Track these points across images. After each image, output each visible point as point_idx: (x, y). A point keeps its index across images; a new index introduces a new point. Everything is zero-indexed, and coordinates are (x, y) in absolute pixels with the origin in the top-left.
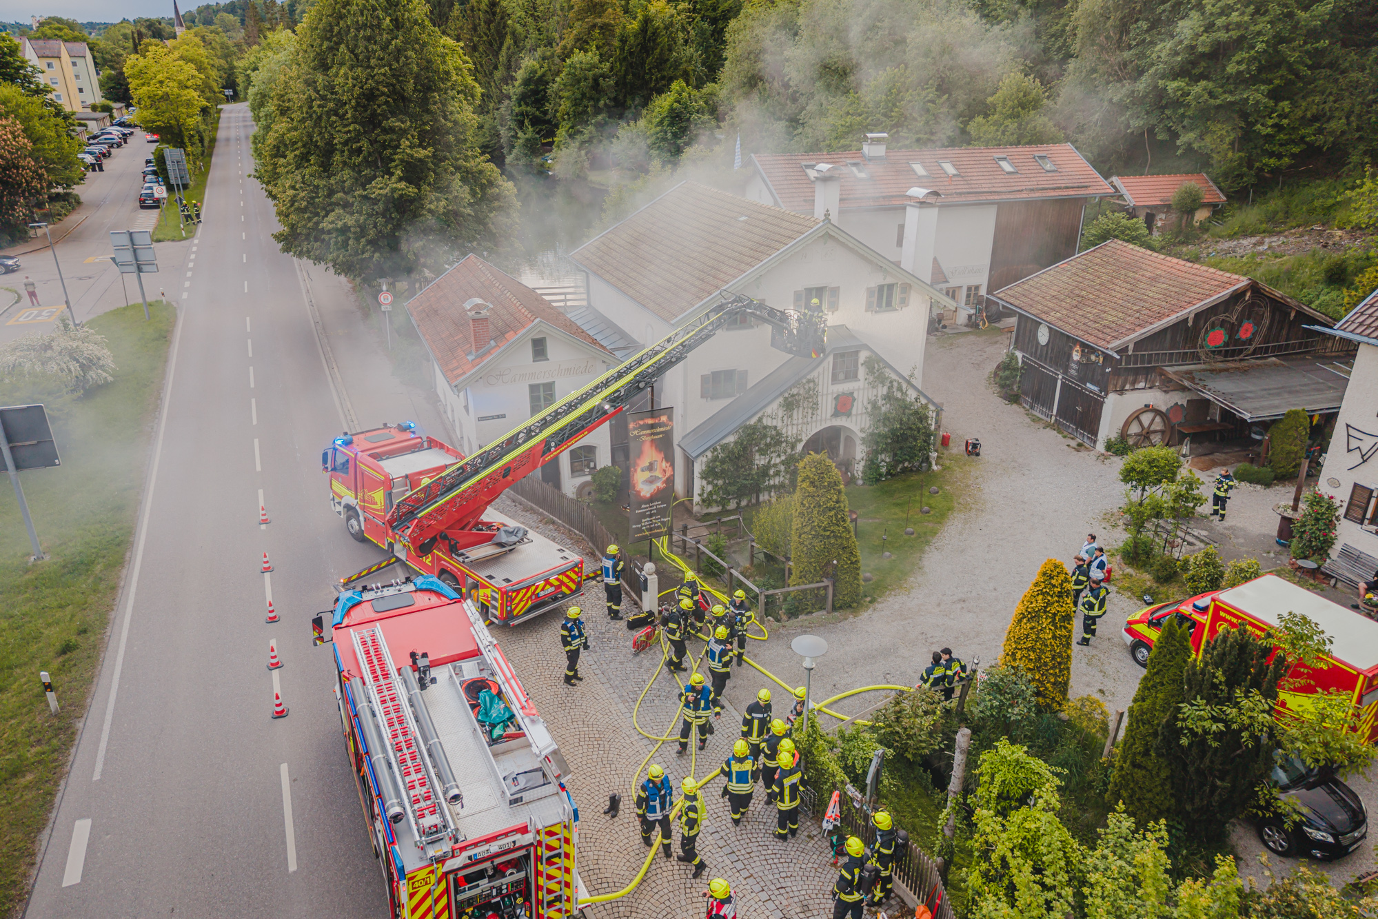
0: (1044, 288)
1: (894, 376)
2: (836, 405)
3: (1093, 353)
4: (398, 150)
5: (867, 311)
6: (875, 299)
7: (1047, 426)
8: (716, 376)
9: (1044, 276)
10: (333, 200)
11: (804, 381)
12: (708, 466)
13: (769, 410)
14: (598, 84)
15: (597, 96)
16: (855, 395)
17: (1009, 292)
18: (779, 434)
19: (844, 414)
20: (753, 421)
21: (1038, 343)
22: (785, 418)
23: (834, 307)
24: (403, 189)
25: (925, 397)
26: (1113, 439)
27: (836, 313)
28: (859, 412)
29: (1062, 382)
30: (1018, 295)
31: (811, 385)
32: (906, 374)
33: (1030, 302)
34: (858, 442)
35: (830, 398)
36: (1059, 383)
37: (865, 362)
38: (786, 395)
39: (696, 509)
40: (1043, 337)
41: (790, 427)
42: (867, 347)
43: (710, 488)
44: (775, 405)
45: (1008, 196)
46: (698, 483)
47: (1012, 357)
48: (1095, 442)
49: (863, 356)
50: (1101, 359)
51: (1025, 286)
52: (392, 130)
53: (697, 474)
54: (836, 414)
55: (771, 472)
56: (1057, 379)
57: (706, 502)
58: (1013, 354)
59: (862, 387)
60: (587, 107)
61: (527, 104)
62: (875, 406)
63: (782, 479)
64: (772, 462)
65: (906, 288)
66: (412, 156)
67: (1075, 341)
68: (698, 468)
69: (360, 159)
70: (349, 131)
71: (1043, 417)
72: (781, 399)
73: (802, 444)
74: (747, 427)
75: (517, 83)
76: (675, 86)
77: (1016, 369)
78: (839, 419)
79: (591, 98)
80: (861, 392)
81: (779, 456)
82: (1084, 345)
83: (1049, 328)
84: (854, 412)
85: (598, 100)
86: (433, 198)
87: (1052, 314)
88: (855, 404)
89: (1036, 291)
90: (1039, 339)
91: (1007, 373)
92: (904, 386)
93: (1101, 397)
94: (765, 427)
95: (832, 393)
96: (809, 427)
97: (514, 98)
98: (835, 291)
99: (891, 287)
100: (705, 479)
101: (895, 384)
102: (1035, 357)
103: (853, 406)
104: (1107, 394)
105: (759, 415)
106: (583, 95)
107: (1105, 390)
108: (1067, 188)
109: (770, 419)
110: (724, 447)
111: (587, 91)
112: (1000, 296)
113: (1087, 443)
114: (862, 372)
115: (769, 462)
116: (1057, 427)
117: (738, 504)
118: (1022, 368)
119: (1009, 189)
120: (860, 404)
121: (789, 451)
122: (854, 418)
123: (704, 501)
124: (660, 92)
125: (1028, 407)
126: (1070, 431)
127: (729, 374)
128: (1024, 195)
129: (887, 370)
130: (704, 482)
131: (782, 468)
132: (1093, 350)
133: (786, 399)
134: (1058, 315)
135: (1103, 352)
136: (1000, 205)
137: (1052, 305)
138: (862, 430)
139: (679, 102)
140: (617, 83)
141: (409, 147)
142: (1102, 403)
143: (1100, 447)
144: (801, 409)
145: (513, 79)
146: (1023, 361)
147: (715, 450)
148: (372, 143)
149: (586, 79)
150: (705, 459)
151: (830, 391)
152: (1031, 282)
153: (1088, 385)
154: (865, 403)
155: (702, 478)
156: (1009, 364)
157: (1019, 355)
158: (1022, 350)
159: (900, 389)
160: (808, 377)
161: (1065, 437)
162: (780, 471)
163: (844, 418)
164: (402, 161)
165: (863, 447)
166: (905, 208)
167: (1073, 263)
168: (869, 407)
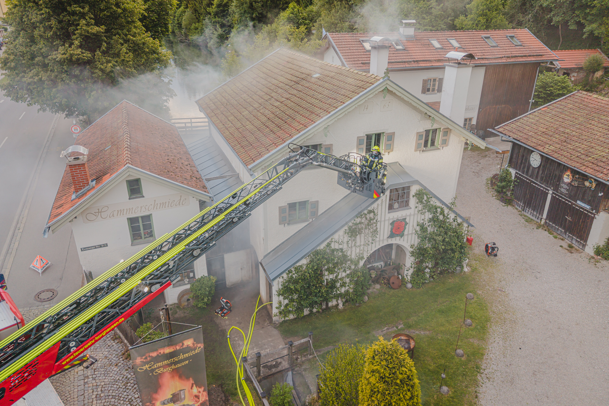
0: (533, 125)
1: (438, 204)
2: (392, 229)
3: (587, 180)
4: (78, 27)
5: (416, 151)
6: (423, 142)
7: (539, 226)
8: (292, 206)
9: (531, 116)
10: (35, 62)
11: (366, 212)
12: (283, 285)
13: (336, 237)
14: (252, 6)
15: (252, 11)
16: (407, 220)
17: (506, 127)
18: (345, 256)
19: (398, 235)
20: (322, 247)
21: (530, 165)
22: (350, 242)
23: (389, 148)
24: (79, 55)
25: (461, 217)
26: (601, 246)
27: (391, 153)
28: (410, 232)
29: (552, 196)
30: (514, 131)
31: (372, 215)
32: (448, 201)
33: (525, 136)
34: (408, 255)
35: (387, 223)
36: (549, 197)
37: (416, 194)
38: (350, 224)
39: (274, 319)
40: (535, 161)
41: (354, 248)
42: (417, 182)
43: (286, 301)
44: (341, 232)
45: (494, 61)
46: (276, 300)
47: (508, 173)
48: (584, 246)
49: (414, 189)
50: (594, 185)
51: (518, 124)
52: (74, 13)
53: (274, 292)
54: (392, 236)
55: (338, 285)
56: (548, 193)
57: (284, 313)
58: (508, 170)
59: (412, 213)
60: (247, 17)
61: (219, 17)
62: (423, 228)
63: (347, 288)
64: (339, 277)
65: (447, 132)
66: (88, 32)
67: (566, 168)
68: (277, 286)
69: (51, 33)
70: (43, 14)
71: (534, 218)
72: (346, 228)
73: (364, 261)
74: (317, 253)
75: (214, 7)
76: (291, 5)
77: (510, 181)
78: (394, 239)
79: (249, 13)
80: (412, 217)
81: (345, 271)
82: (574, 172)
83: (542, 156)
84: (406, 232)
85: (253, 14)
86: (104, 61)
87: (547, 146)
88: (407, 227)
89: (528, 128)
90: (531, 162)
91: (504, 184)
92: (446, 211)
93: (592, 213)
94: (333, 251)
95: (389, 220)
96: (370, 247)
97: (212, 14)
98: (391, 137)
99: (435, 131)
100: (282, 295)
101: (439, 210)
102: (527, 174)
103: (405, 229)
104: (598, 212)
105: (328, 241)
106: (245, 11)
107: (596, 208)
108: (530, 56)
109: (337, 244)
110: (297, 269)
111: (246, 9)
112: (500, 130)
113: (575, 245)
114: (413, 201)
115: (336, 277)
116: (546, 227)
117: (311, 311)
118: (515, 181)
119: (494, 57)
120: (411, 228)
121: (353, 267)
122: (406, 237)
123: (280, 313)
124: (284, 9)
125: (520, 209)
126: (559, 232)
127: (303, 204)
128: (504, 60)
129: (433, 199)
130: (281, 298)
131: (348, 280)
132: (585, 177)
133: (350, 228)
134: (552, 148)
135: (595, 180)
136: (487, 67)
137: (545, 140)
138: (412, 247)
139: (293, 13)
140: (262, 6)
141: (86, 25)
142: (593, 218)
143: (590, 250)
144: (363, 235)
145: (212, 4)
146: (516, 177)
147: (290, 272)
148: (60, 22)
149: (246, 3)
150: (281, 280)
151: (387, 218)
152: (521, 121)
153: (578, 202)
154: (415, 224)
155: (279, 295)
156: (505, 178)
157: (513, 172)
158: (515, 168)
159: (442, 213)
160: (369, 208)
161: (556, 238)
162: (345, 283)
163: (398, 238)
164: (81, 35)
165: (412, 259)
166: (444, 68)
167: (551, 107)
168: (418, 228)
